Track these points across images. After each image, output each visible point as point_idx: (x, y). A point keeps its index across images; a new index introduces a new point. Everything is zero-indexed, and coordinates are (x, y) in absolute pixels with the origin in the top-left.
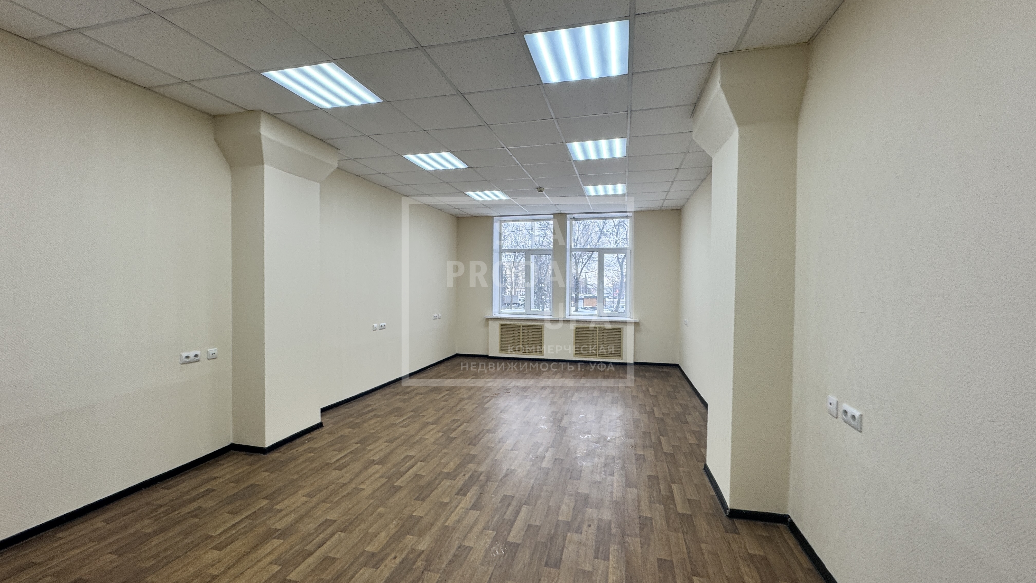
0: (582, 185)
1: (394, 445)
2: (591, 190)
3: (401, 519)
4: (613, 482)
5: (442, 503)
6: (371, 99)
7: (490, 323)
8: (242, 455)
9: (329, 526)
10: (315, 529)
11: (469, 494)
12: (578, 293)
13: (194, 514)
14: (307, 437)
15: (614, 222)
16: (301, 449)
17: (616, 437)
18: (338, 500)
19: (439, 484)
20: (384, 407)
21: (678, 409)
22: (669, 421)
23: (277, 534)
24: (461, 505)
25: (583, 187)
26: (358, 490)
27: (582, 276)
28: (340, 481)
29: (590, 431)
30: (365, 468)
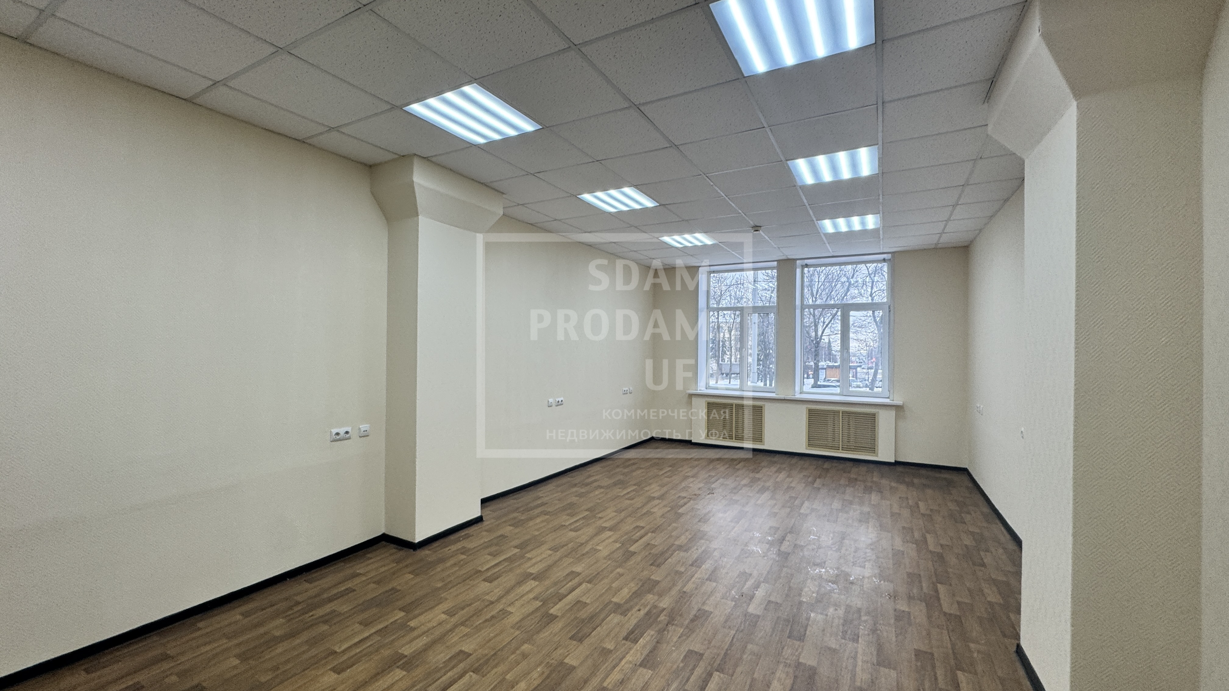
0: (815, 219)
1: (559, 554)
2: (828, 225)
3: (548, 665)
4: (856, 652)
5: (604, 649)
6: (528, 126)
7: (694, 399)
8: (392, 549)
9: (461, 661)
10: (444, 662)
11: (641, 641)
12: (818, 361)
13: (326, 620)
14: (463, 533)
15: (868, 269)
16: (454, 548)
17: (863, 577)
18: (480, 624)
19: (603, 620)
20: (557, 502)
21: (968, 541)
22: (952, 560)
23: (401, 662)
24: (628, 658)
25: (816, 222)
26: (504, 613)
27: (824, 340)
28: (487, 597)
29: (825, 562)
30: (519, 583)
